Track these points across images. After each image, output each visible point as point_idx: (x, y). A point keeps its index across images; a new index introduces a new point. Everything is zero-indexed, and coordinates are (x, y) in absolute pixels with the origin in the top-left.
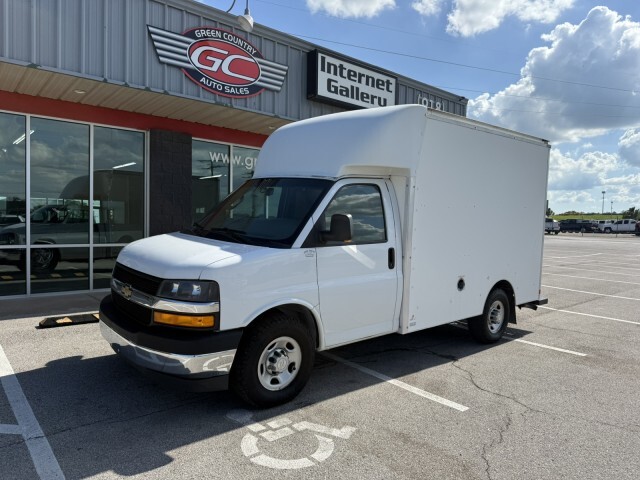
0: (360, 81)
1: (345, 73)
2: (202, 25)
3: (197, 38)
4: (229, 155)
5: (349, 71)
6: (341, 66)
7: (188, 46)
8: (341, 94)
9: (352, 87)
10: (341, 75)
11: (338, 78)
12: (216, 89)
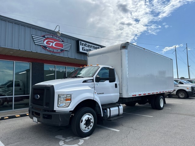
0: (91, 48)
1: (87, 46)
2: (47, 34)
3: (45, 38)
4: (55, 68)
5: (88, 45)
6: (86, 44)
7: (43, 40)
8: (86, 51)
9: (89, 49)
10: (86, 46)
11: (85, 47)
12: (51, 51)
